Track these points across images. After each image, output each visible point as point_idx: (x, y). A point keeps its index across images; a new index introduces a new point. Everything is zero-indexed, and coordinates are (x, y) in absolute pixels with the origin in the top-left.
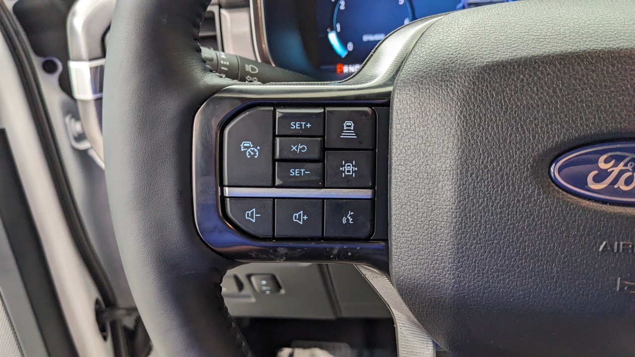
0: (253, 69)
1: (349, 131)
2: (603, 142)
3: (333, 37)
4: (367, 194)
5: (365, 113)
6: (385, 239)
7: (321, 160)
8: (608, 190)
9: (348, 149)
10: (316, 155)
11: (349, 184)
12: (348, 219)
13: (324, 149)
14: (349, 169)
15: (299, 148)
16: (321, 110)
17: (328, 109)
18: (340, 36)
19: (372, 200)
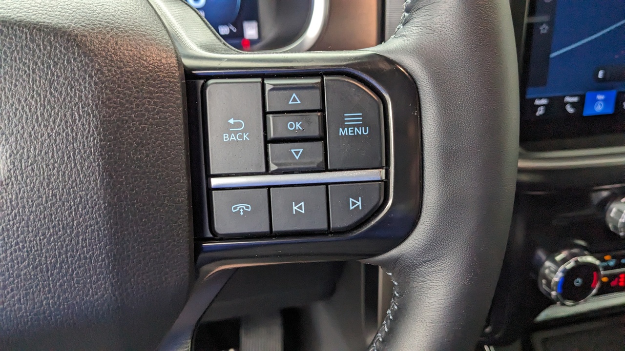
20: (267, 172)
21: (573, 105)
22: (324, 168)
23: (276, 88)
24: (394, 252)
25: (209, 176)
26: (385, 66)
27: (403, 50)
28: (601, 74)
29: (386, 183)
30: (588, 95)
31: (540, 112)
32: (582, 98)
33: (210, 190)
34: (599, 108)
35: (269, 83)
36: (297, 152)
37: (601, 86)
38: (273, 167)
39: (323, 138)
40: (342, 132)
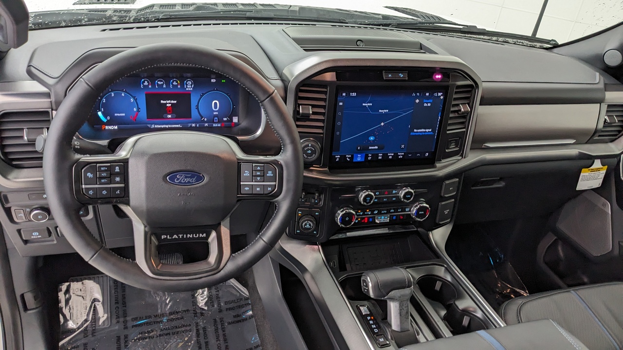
0: (78, 143)
1: (117, 169)
2: (178, 172)
3: (100, 114)
4: (122, 185)
5: (121, 165)
6: (128, 197)
7: (110, 177)
8: (180, 182)
9: (117, 174)
10: (109, 176)
11: (118, 183)
12: (118, 192)
13: (111, 174)
14: (118, 179)
15: (104, 174)
16: (109, 164)
17: (112, 164)
18: (103, 113)
19: (125, 187)
20: (252, 182)
21: (349, 158)
22: (264, 182)
23: (255, 166)
24: (277, 199)
25: (240, 182)
26: (276, 162)
27: (280, 159)
28: (359, 148)
29: (276, 185)
30: (355, 155)
31: (337, 160)
32: (352, 156)
33: (240, 185)
34: (359, 159)
35: (254, 165)
36: (259, 178)
37: (359, 152)
38: (254, 181)
39: (264, 176)
40: (268, 175)
